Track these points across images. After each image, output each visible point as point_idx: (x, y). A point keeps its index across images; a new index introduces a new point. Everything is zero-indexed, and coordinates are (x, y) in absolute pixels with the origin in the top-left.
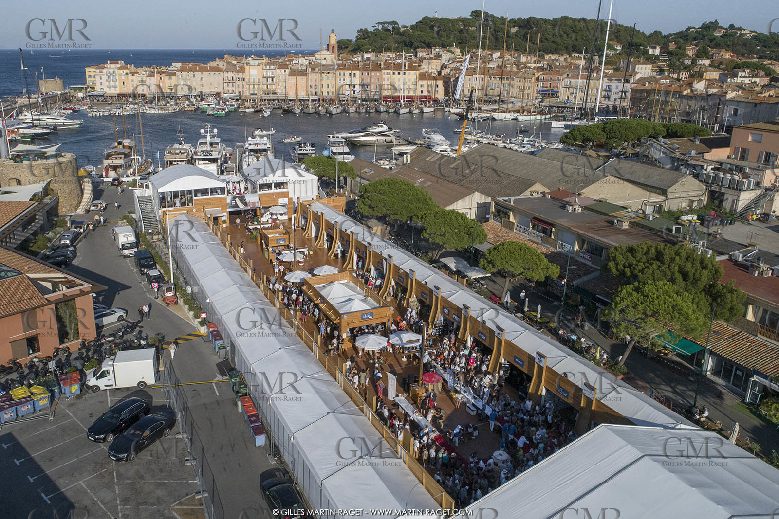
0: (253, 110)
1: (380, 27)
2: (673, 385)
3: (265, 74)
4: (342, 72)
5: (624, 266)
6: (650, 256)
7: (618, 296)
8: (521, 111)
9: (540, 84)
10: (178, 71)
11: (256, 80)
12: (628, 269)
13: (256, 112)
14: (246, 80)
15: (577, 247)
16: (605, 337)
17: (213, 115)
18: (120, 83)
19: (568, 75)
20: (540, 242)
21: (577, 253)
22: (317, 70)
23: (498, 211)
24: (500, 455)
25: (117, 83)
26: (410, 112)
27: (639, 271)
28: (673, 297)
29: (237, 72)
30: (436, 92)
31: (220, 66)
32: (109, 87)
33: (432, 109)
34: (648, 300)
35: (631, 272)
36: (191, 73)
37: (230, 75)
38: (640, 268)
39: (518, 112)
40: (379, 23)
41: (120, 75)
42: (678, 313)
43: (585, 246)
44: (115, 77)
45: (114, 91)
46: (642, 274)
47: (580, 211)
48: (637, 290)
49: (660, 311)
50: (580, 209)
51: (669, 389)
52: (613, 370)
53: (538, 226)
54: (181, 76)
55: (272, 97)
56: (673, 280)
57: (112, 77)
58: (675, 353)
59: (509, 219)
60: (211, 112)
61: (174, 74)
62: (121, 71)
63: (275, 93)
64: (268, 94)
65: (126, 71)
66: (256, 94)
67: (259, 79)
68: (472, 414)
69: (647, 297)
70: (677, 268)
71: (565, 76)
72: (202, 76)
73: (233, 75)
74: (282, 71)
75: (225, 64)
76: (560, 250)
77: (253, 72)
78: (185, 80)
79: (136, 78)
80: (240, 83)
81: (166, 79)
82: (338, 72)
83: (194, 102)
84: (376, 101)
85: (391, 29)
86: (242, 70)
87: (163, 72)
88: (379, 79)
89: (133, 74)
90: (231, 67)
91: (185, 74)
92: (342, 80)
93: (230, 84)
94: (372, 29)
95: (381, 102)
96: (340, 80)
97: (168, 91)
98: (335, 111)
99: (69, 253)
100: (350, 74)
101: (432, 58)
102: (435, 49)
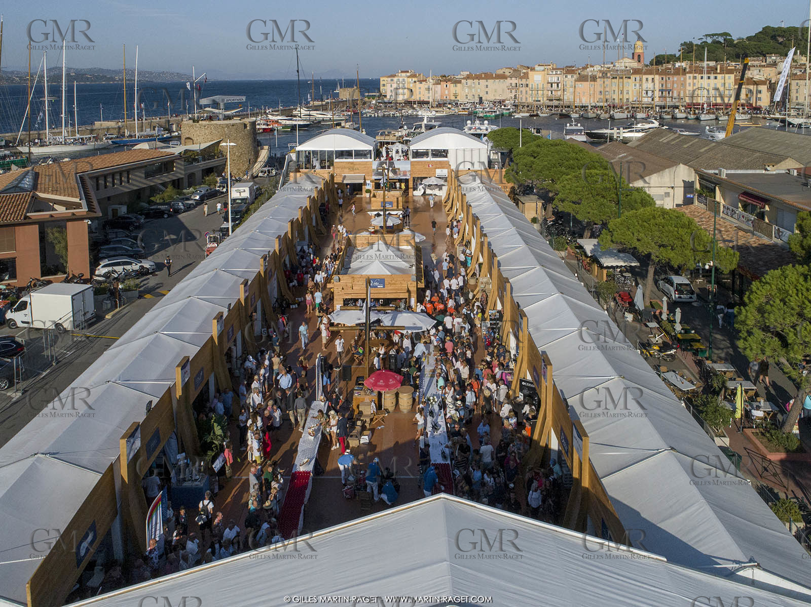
0: (528, 114)
1: (709, 40)
3: (550, 80)
4: (638, 77)
10: (464, 78)
11: (540, 86)
13: (531, 116)
14: (530, 86)
18: (408, 91)
20: (751, 229)
22: (609, 75)
23: (703, 187)
29: (521, 78)
31: (506, 74)
36: (476, 81)
37: (514, 81)
40: (707, 35)
41: (409, 83)
44: (404, 84)
45: (401, 99)
54: (467, 83)
55: (556, 103)
57: (401, 85)
59: (715, 198)
60: (481, 115)
61: (460, 82)
62: (410, 79)
63: (559, 100)
64: (551, 100)
65: (414, 79)
66: (540, 101)
67: (543, 85)
72: (487, 83)
73: (517, 82)
74: (569, 76)
75: (512, 71)
76: (775, 239)
77: (537, 78)
78: (470, 87)
79: (424, 86)
80: (524, 89)
81: (451, 86)
82: (633, 77)
83: (469, 106)
84: (677, 107)
85: (723, 41)
86: (526, 76)
87: (449, 80)
88: (683, 84)
89: (421, 82)
90: (516, 73)
91: (469, 81)
92: (638, 85)
93: (513, 91)
94: (699, 42)
95: (683, 109)
96: (635, 85)
97: (453, 98)
98: (618, 115)
99: (180, 204)
100: (647, 79)
101: (764, 66)
102: (771, 57)
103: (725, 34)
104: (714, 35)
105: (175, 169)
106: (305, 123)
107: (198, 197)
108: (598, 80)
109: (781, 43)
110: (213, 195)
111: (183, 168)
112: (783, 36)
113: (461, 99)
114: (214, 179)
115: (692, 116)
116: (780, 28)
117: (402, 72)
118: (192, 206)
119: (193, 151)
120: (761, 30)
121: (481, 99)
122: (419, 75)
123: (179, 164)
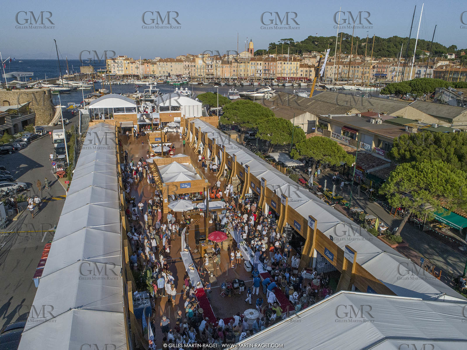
0: (197, 83)
1: (283, 43)
2: (445, 256)
4: (253, 62)
5: (405, 151)
6: (429, 141)
7: (395, 171)
8: (362, 85)
9: (375, 70)
10: (158, 61)
12: (409, 152)
13: (198, 84)
14: (196, 66)
15: (374, 146)
16: (388, 213)
17: (173, 85)
18: (124, 69)
19: (393, 64)
20: (348, 144)
21: (373, 151)
22: (238, 61)
23: (321, 124)
24: (252, 313)
25: (123, 68)
26: (292, 85)
27: (418, 154)
28: (446, 172)
29: (191, 62)
30: (310, 75)
31: (182, 59)
32: (119, 71)
33: (306, 84)
34: (422, 174)
35: (411, 155)
36: (165, 63)
37: (187, 63)
38: (419, 150)
39: (360, 85)
40: (282, 40)
41: (125, 64)
42: (451, 186)
43: (381, 145)
44: (122, 64)
45: (121, 73)
46: (420, 155)
47: (381, 123)
48: (413, 167)
49: (432, 184)
50: (381, 121)
51: (441, 259)
52: (389, 240)
53: (348, 132)
55: (211, 76)
56: (448, 161)
57: (120, 65)
58: (449, 228)
59: (327, 129)
60: (172, 83)
61: (156, 64)
62: (125, 61)
63: (213, 75)
64: (209, 75)
65: (128, 61)
66: (201, 75)
68: (248, 271)
69: (422, 172)
70: (453, 150)
71: (391, 65)
72: (171, 65)
73: (189, 64)
74: (218, 61)
75: (185, 57)
76: (361, 149)
77: (199, 62)
78: (161, 67)
79: (134, 65)
80: (193, 68)
81: (151, 66)
82: (251, 62)
83: (163, 78)
84: (273, 79)
85: (289, 43)
86: (194, 60)
87: (149, 62)
88: (276, 67)
89: (132, 63)
90: (188, 59)
91: (161, 63)
92: (253, 67)
93: (187, 69)
94: (278, 43)
95: (276, 80)
96: (252, 67)
97: (152, 73)
98: (245, 83)
99: (18, 144)
100: (258, 64)
101: (311, 58)
102: (313, 53)
103: (291, 39)
104: (285, 40)
105: (6, 122)
106: (67, 89)
107: (26, 140)
108: (233, 64)
109: (316, 45)
110: (35, 137)
111: (11, 121)
112: (318, 42)
113: (157, 74)
114: (32, 127)
115: (281, 84)
116: (316, 37)
117: (120, 57)
118: (25, 145)
119: (14, 110)
120: (307, 38)
121: (169, 73)
122: (131, 59)
123: (8, 118)
